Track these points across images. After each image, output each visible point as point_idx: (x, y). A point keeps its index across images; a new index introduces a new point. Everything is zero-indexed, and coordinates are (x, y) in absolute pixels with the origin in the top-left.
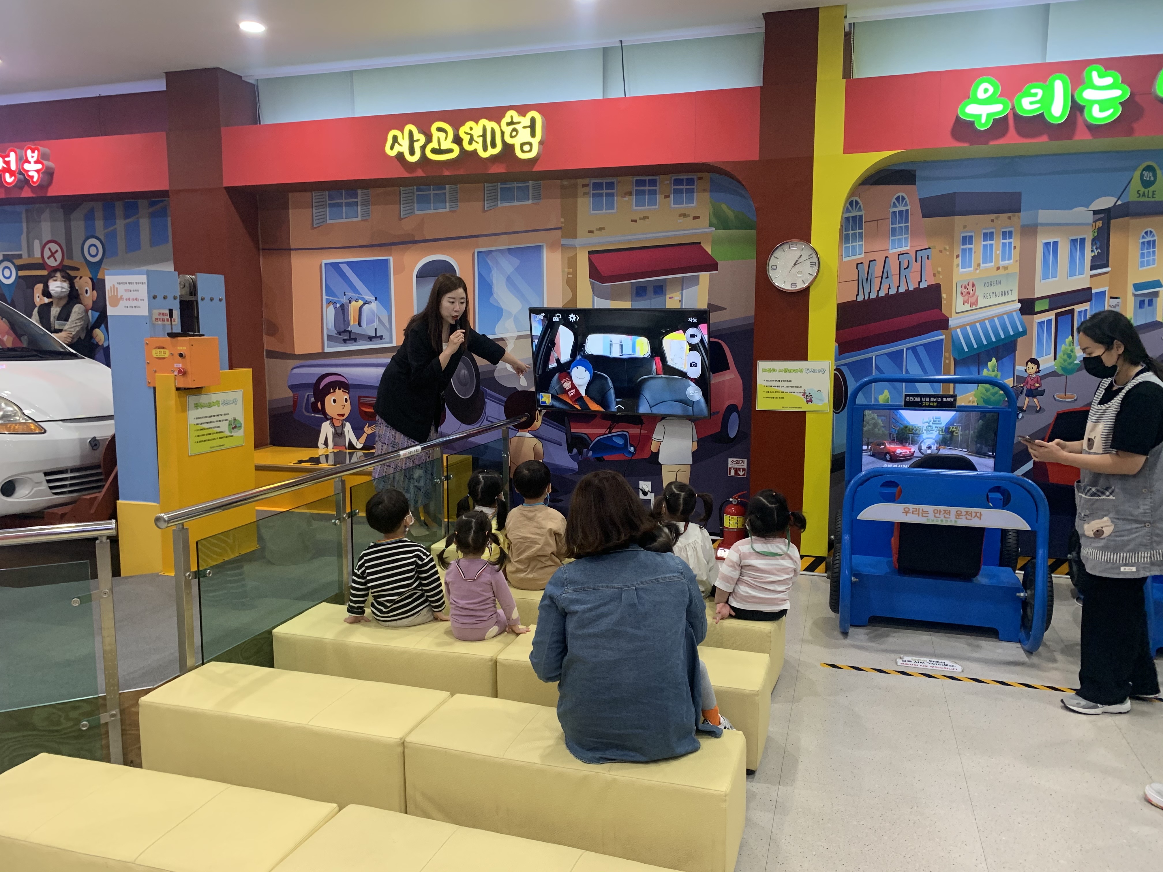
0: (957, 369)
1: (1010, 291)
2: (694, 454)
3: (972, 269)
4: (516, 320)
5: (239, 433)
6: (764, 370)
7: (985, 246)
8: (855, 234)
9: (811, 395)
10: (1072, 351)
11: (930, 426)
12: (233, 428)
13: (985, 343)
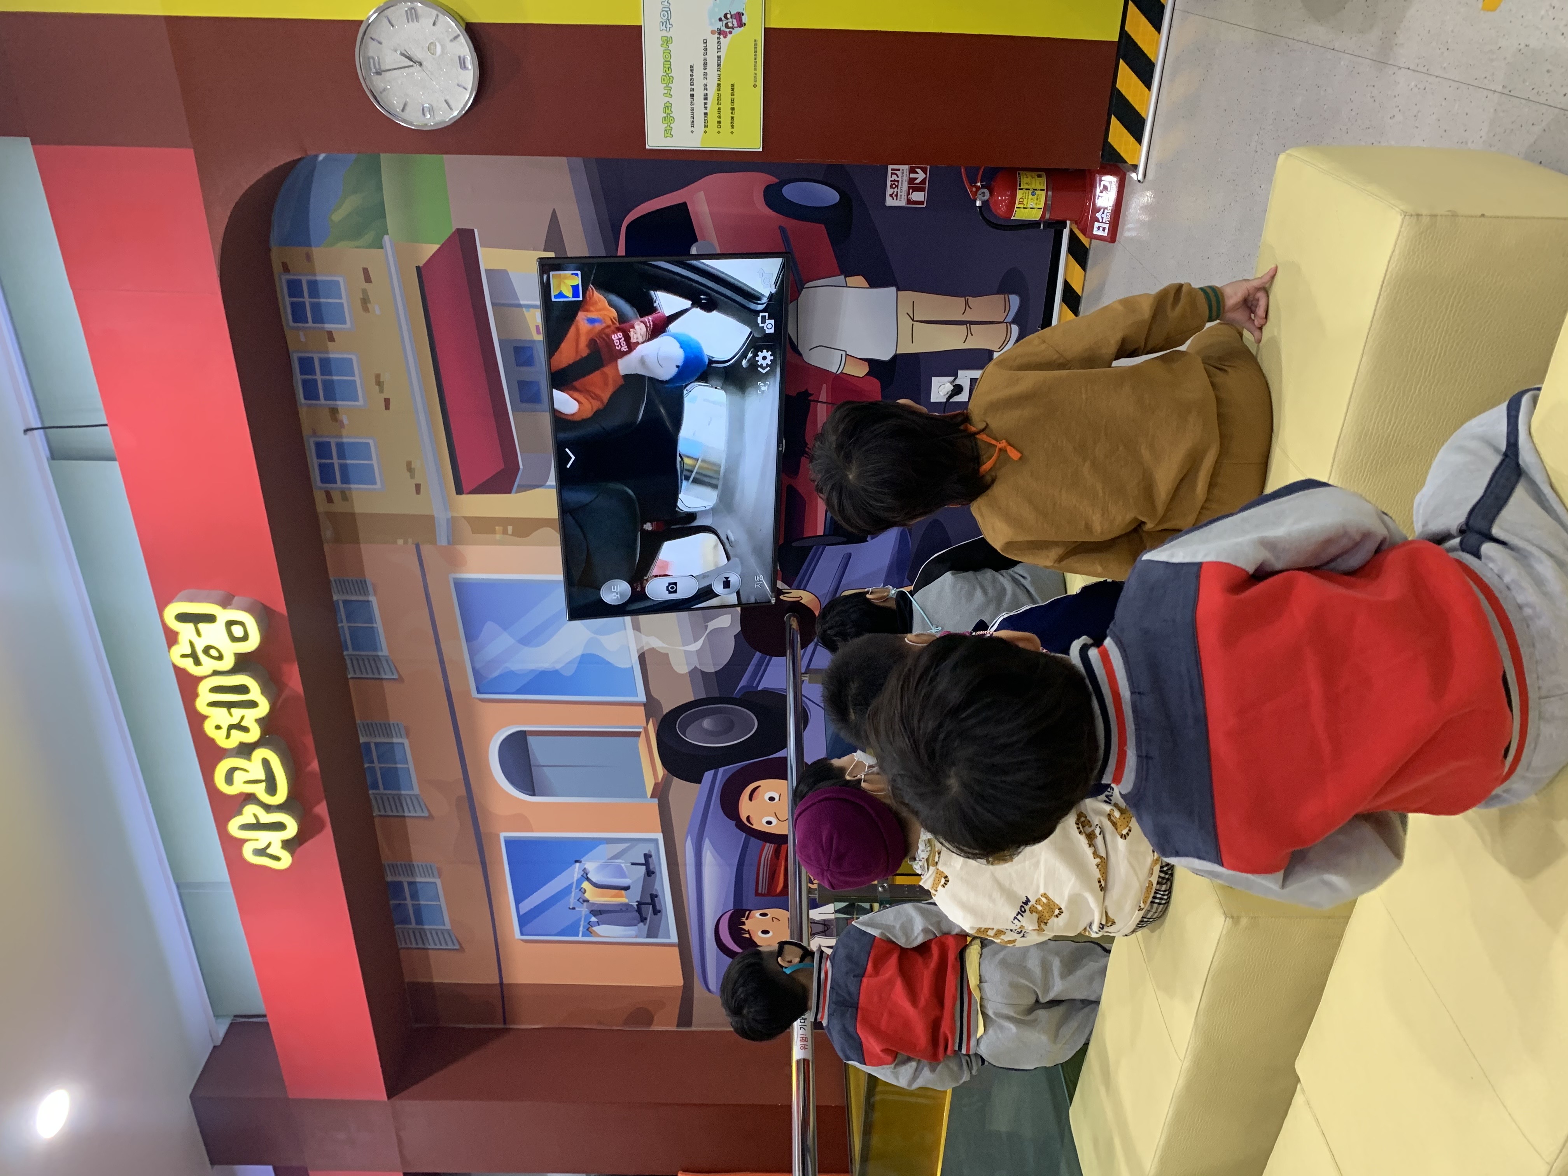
2: (873, 284)
6: (668, 132)
9: (726, 15)
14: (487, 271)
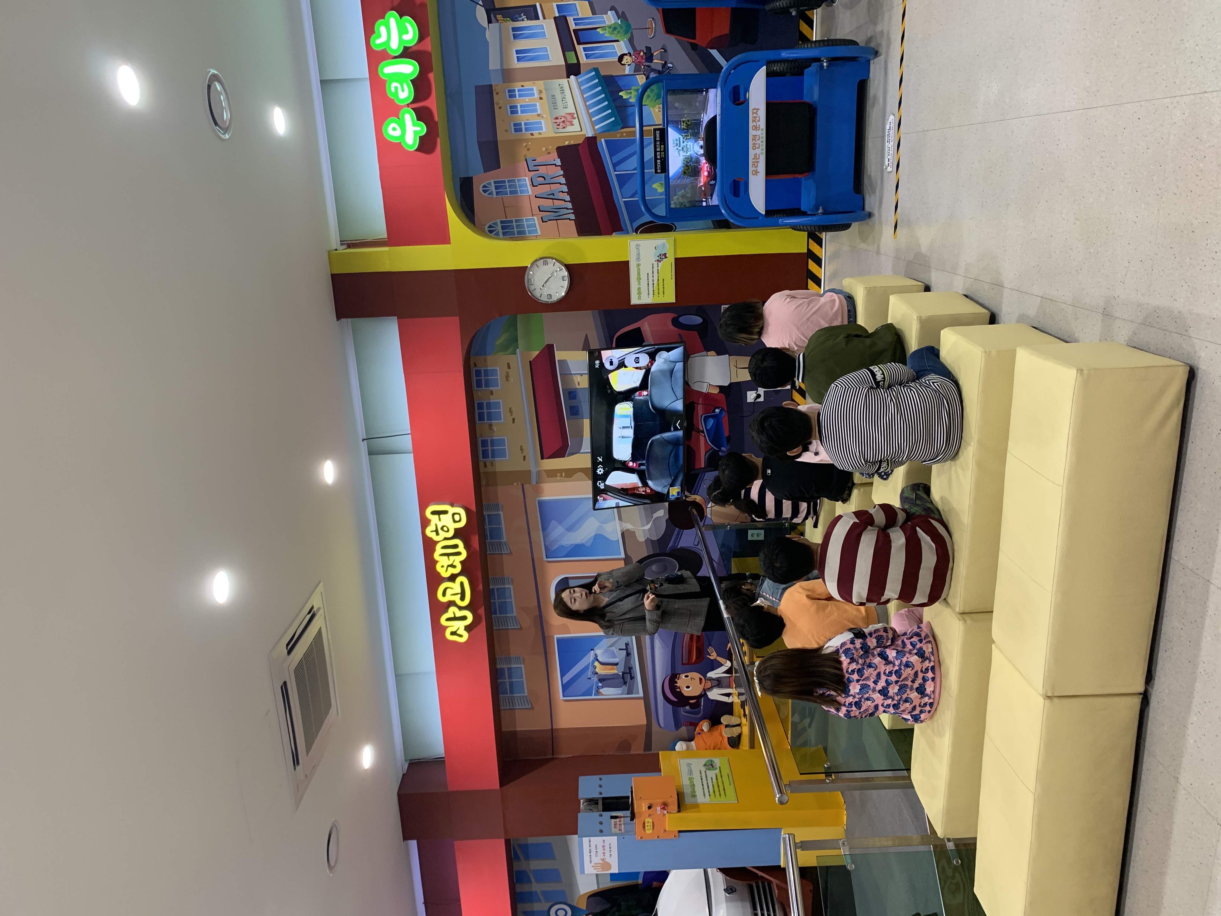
0: (631, 125)
1: (560, 86)
2: (718, 354)
3: (543, 122)
4: (605, 522)
5: (717, 762)
6: (639, 298)
7: (522, 112)
8: (517, 226)
9: (660, 255)
10: (610, 27)
11: (683, 148)
12: (713, 767)
13: (606, 103)
14: (558, 360)
